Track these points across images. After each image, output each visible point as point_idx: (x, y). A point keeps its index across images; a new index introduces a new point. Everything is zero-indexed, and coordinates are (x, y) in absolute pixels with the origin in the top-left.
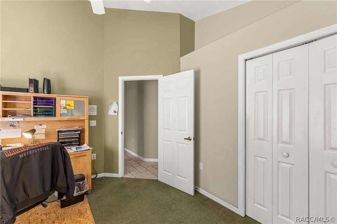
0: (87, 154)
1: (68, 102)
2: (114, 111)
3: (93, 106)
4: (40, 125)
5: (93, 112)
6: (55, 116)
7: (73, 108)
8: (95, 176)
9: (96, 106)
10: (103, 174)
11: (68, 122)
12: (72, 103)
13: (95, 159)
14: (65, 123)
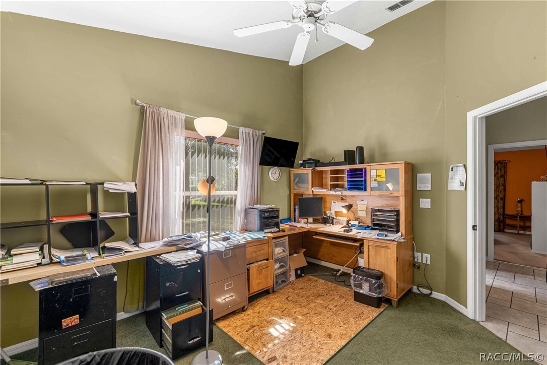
0: (391, 246)
1: (379, 172)
2: (461, 182)
3: (425, 174)
4: (362, 200)
5: (424, 185)
6: (366, 190)
7: (384, 179)
8: (429, 292)
9: (430, 174)
10: (444, 295)
11: (389, 199)
12: (383, 173)
13: (429, 263)
14: (386, 200)
